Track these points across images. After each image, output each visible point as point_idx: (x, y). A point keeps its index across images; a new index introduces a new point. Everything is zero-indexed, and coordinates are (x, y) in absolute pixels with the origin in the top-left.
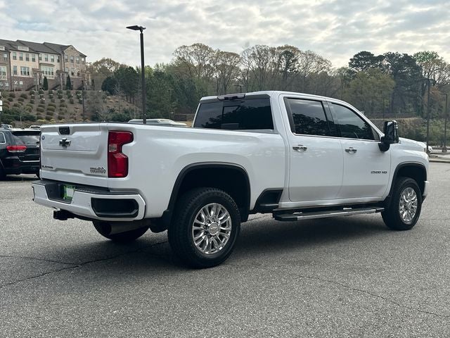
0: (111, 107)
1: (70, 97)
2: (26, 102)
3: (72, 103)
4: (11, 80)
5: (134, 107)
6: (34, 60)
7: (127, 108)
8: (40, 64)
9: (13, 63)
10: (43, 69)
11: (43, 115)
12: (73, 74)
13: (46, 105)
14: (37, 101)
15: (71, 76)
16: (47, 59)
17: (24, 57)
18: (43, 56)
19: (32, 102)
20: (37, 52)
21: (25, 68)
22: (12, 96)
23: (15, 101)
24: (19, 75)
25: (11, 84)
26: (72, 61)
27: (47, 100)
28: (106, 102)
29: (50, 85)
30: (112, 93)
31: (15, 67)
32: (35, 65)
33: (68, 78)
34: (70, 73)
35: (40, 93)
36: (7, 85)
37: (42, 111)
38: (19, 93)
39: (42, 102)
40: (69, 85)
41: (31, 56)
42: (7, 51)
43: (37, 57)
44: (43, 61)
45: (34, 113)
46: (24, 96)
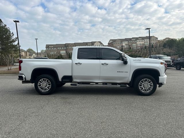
0: (165, 52)
1: (152, 50)
2: (140, 52)
3: (152, 51)
4: (137, 47)
5: (172, 51)
6: (143, 41)
7: (170, 52)
8: (144, 42)
9: (137, 43)
10: (145, 43)
11: (144, 55)
12: (154, 44)
13: (145, 53)
14: (143, 52)
15: (153, 44)
16: (146, 41)
17: (140, 41)
18: (145, 40)
19: (141, 52)
20: (144, 39)
21: (140, 44)
22: (136, 51)
23: (137, 52)
24: (139, 46)
25: (137, 48)
26: (154, 40)
27: (145, 51)
28: (163, 51)
29: (147, 48)
30: (165, 48)
31: (138, 44)
32: (143, 43)
33: (152, 45)
34: (153, 43)
35: (144, 50)
36: (136, 48)
37: (144, 54)
38: (139, 50)
39: (144, 52)
40: (153, 47)
41: (142, 41)
42: (136, 40)
43: (144, 40)
44: (145, 41)
45: (141, 55)
46: (139, 51)
